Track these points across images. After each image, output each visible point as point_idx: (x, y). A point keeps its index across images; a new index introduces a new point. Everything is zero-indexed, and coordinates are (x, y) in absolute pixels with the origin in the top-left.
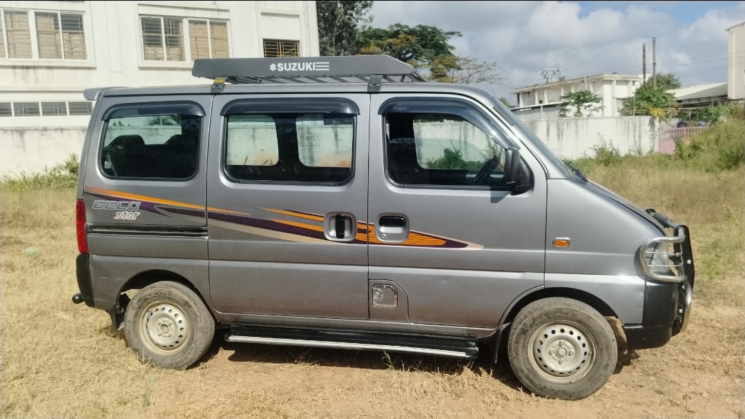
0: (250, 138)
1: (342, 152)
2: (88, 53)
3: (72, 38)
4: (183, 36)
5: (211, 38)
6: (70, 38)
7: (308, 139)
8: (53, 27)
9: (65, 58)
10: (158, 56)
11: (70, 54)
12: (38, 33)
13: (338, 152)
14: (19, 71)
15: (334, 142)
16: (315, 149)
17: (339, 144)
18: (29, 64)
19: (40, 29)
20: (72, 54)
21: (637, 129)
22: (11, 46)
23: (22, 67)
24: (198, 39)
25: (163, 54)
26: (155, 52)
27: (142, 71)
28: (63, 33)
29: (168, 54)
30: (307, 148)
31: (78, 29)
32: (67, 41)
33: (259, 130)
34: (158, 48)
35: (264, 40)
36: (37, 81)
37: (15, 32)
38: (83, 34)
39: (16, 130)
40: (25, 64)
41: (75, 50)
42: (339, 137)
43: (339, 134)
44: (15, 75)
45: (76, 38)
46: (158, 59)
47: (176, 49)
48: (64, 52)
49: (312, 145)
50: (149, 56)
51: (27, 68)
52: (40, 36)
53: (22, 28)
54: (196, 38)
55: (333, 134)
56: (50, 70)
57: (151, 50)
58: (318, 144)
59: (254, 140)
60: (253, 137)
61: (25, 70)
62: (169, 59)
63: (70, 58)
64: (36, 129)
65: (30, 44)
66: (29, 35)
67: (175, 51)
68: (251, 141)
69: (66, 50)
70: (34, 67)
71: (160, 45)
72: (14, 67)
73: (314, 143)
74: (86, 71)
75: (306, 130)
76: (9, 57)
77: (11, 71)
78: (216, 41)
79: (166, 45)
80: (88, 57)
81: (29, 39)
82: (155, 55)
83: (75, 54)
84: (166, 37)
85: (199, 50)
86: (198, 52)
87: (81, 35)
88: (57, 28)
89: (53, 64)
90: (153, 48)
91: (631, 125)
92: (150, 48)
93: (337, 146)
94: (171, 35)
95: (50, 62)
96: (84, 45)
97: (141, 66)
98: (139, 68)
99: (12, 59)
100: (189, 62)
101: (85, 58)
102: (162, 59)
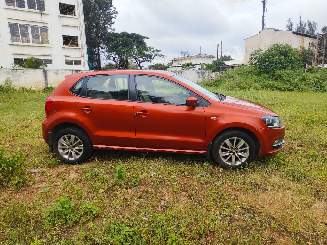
4: (28, 33)
10: (18, 40)
21: (203, 75)
25: (20, 39)
27: (11, 46)
29: (22, 40)
34: (18, 37)
35: (63, 36)
46: (17, 42)
50: (14, 40)
57: (14, 38)
59: (57, 75)
60: (57, 73)
62: (23, 42)
67: (25, 38)
68: (56, 75)
79: (21, 36)
82: (16, 40)
84: (21, 33)
91: (201, 74)
94: (23, 32)
98: (9, 45)
100: (31, 43)
102: (20, 42)
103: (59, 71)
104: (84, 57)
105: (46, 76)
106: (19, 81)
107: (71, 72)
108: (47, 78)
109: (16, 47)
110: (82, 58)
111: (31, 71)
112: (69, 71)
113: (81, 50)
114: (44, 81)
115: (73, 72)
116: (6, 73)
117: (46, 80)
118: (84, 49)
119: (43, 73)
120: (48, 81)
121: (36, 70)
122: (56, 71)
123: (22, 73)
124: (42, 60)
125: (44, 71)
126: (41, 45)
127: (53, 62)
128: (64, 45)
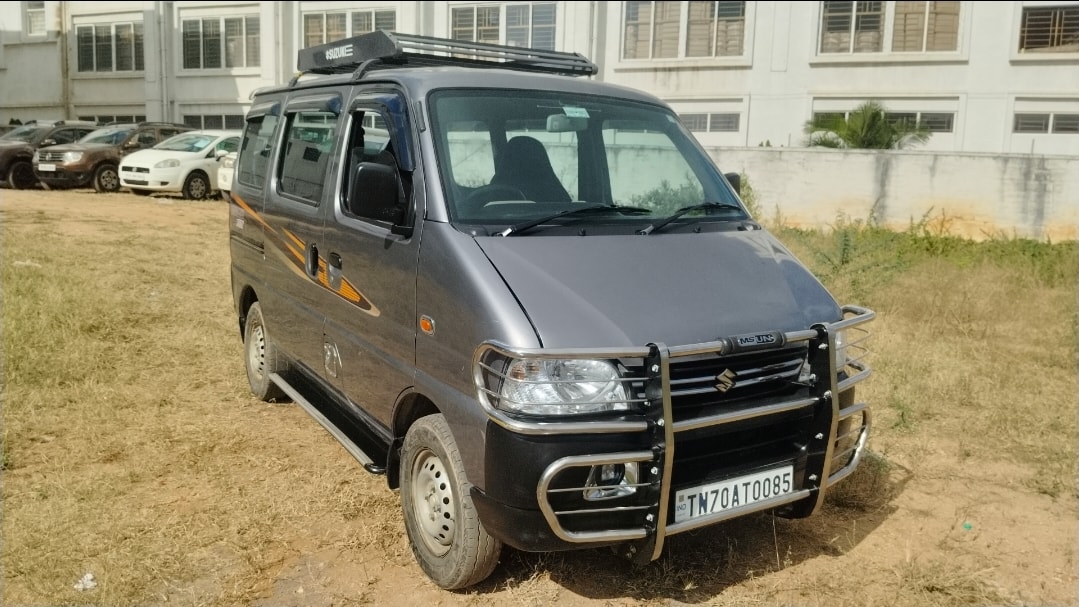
0: (928, 170)
2: (745, 47)
3: (729, 28)
4: (884, 14)
5: (930, 13)
6: (727, 27)
7: (1038, 178)
8: (708, 14)
9: (716, 55)
10: (842, 46)
11: (724, 50)
12: (689, 23)
14: (660, 75)
16: (1049, 199)
18: (672, 65)
19: (692, 18)
20: (726, 49)
22: (658, 43)
23: (664, 70)
24: (908, 16)
25: (849, 42)
26: (839, 40)
27: (815, 70)
28: (718, 21)
29: (857, 41)
30: (1033, 195)
31: (738, 15)
32: (723, 31)
33: (944, 158)
34: (842, 34)
35: (1027, 9)
36: (678, 86)
37: (665, 25)
38: (743, 20)
40: (667, 66)
41: (731, 43)
44: (655, 79)
45: (735, 26)
46: (841, 50)
47: (872, 33)
48: (717, 47)
49: (1045, 190)
50: (829, 47)
51: (670, 70)
52: (692, 27)
53: (673, 19)
54: (906, 15)
56: (696, 72)
57: (832, 38)
58: (1058, 188)
59: (933, 175)
60: (933, 169)
61: (667, 73)
62: (855, 50)
63: (722, 55)
64: (632, 148)
65: (677, 39)
66: (678, 27)
67: (869, 36)
68: (927, 176)
69: (719, 44)
70: (678, 69)
71: (847, 29)
72: (656, 70)
73: (1050, 187)
74: (739, 72)
75: (1036, 162)
76: (653, 56)
77: (651, 75)
78: (940, 17)
79: (857, 28)
80: (745, 53)
81: (678, 32)
82: (838, 44)
83: (729, 49)
84: (858, 17)
85: (908, 33)
86: (905, 36)
87: (741, 22)
88: (712, 16)
89: (700, 64)
90: (835, 34)
92: (831, 35)
94: (867, 13)
95: (697, 61)
96: (743, 36)
97: (812, 61)
98: (811, 64)
99: (654, 60)
100: (887, 53)
101: (741, 54)
102: (846, 49)
103: (942, 161)
105: (883, 179)
106: (780, 195)
107: (1000, 164)
108: (887, 188)
109: (830, 72)
111: (829, 157)
112: (992, 163)
114: (871, 200)
115: (1010, 164)
117: (882, 195)
119: (874, 166)
120: (890, 202)
121: (851, 156)
122: (929, 161)
123: (799, 163)
124: (913, 115)
125: (878, 160)
126: (924, 55)
127: (957, 123)
128: (1023, 50)
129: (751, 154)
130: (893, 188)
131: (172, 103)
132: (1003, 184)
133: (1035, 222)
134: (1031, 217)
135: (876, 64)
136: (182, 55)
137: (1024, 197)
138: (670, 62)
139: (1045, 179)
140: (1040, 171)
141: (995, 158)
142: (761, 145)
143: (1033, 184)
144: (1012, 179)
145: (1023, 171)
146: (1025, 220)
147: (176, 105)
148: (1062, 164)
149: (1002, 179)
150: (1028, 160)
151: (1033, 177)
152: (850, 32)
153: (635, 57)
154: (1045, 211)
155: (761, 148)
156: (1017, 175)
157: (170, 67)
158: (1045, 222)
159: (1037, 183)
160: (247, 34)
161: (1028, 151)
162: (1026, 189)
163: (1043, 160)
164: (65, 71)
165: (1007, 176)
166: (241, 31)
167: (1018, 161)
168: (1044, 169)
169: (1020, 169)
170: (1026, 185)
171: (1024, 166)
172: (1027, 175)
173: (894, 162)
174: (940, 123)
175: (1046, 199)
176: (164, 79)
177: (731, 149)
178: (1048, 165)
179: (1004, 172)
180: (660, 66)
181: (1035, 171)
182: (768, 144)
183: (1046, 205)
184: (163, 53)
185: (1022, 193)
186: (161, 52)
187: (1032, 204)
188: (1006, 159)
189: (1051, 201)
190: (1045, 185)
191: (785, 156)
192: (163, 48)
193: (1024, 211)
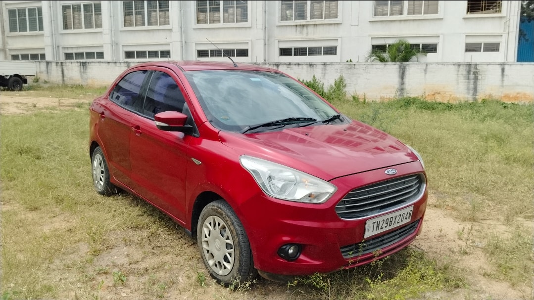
0: (423, 71)
1: (506, 86)
2: (338, 14)
3: (331, 5)
6: (329, 5)
7: (474, 73)
9: (325, 18)
10: (384, 12)
11: (328, 16)
13: (503, 86)
14: (299, 29)
15: (500, 77)
16: (479, 83)
17: (505, 78)
18: (304, 24)
20: (330, 15)
23: (301, 25)
25: (388, 11)
26: (383, 10)
27: (372, 24)
29: (392, 10)
30: (472, 81)
32: (328, 7)
33: (431, 65)
34: (384, 7)
36: (307, 34)
39: (275, 64)
40: (302, 24)
41: (332, 12)
42: (506, 73)
43: (506, 70)
44: (296, 31)
45: (333, 4)
46: (383, 15)
47: (398, 6)
48: (325, 14)
49: (477, 79)
50: (378, 13)
51: (303, 26)
55: (500, 71)
56: (315, 27)
57: (380, 9)
58: (483, 78)
59: (426, 74)
60: (425, 71)
62: (390, 15)
63: (328, 18)
64: (285, 64)
66: (306, 5)
67: (397, 8)
68: (423, 74)
69: (327, 13)
70: (307, 26)
71: (386, 4)
72: (296, 26)
73: (479, 77)
74: (335, 26)
75: (473, 66)
77: (294, 28)
79: (391, 4)
80: (338, 17)
82: (383, 11)
86: (414, 7)
89: (317, 23)
90: (381, 7)
92: (379, 7)
93: (503, 80)
95: (315, 21)
96: (337, 9)
97: (370, 20)
98: (370, 22)
99: (296, 21)
100: (405, 16)
101: (337, 18)
102: (387, 14)
103: (430, 67)
104: (510, 34)
105: (402, 76)
106: (355, 85)
107: (456, 67)
108: (404, 80)
109: (379, 25)
110: (505, 36)
111: (377, 66)
112: (452, 66)
113: (504, 21)
114: (397, 86)
115: (461, 67)
116: (339, 71)
117: (402, 84)
118: (512, 18)
119: (398, 70)
120: (406, 86)
121: (387, 65)
122: (424, 67)
123: (363, 70)
124: (418, 45)
125: (400, 67)
126: (422, 16)
127: (439, 48)
128: (469, 13)
129: (340, 66)
130: (407, 80)
131: (58, 47)
132: (458, 77)
133: (473, 94)
134: (472, 92)
135: (400, 21)
136: (62, 23)
137: (468, 82)
138: (303, 22)
139: (478, 74)
140: (475, 70)
141: (454, 64)
142: (348, 61)
143: (472, 76)
144: (462, 74)
145: (467, 70)
146: (468, 93)
147: (60, 48)
148: (485, 67)
149: (458, 74)
150: (469, 65)
151: (472, 73)
152: (388, 6)
153: (287, 20)
154: (478, 89)
155: (348, 63)
156: (465, 73)
157: (57, 29)
158: (478, 94)
159: (474, 75)
160: (95, 12)
161: (469, 61)
162: (468, 79)
163: (476, 65)
164: (3, 32)
165: (460, 73)
166: (92, 10)
167: (465, 66)
168: (476, 69)
169: (466, 70)
170: (468, 77)
171: (468, 68)
172: (469, 72)
173: (407, 67)
174: (430, 48)
175: (478, 83)
176: (54, 35)
177: (331, 64)
178: (479, 67)
179: (458, 71)
180: (298, 24)
181: (473, 70)
182: (351, 61)
183: (478, 86)
184: (53, 22)
185: (467, 81)
186: (51, 21)
187: (472, 86)
188: (459, 65)
189: (480, 84)
190: (477, 77)
191: (356, 66)
192: (53, 20)
193: (468, 89)
